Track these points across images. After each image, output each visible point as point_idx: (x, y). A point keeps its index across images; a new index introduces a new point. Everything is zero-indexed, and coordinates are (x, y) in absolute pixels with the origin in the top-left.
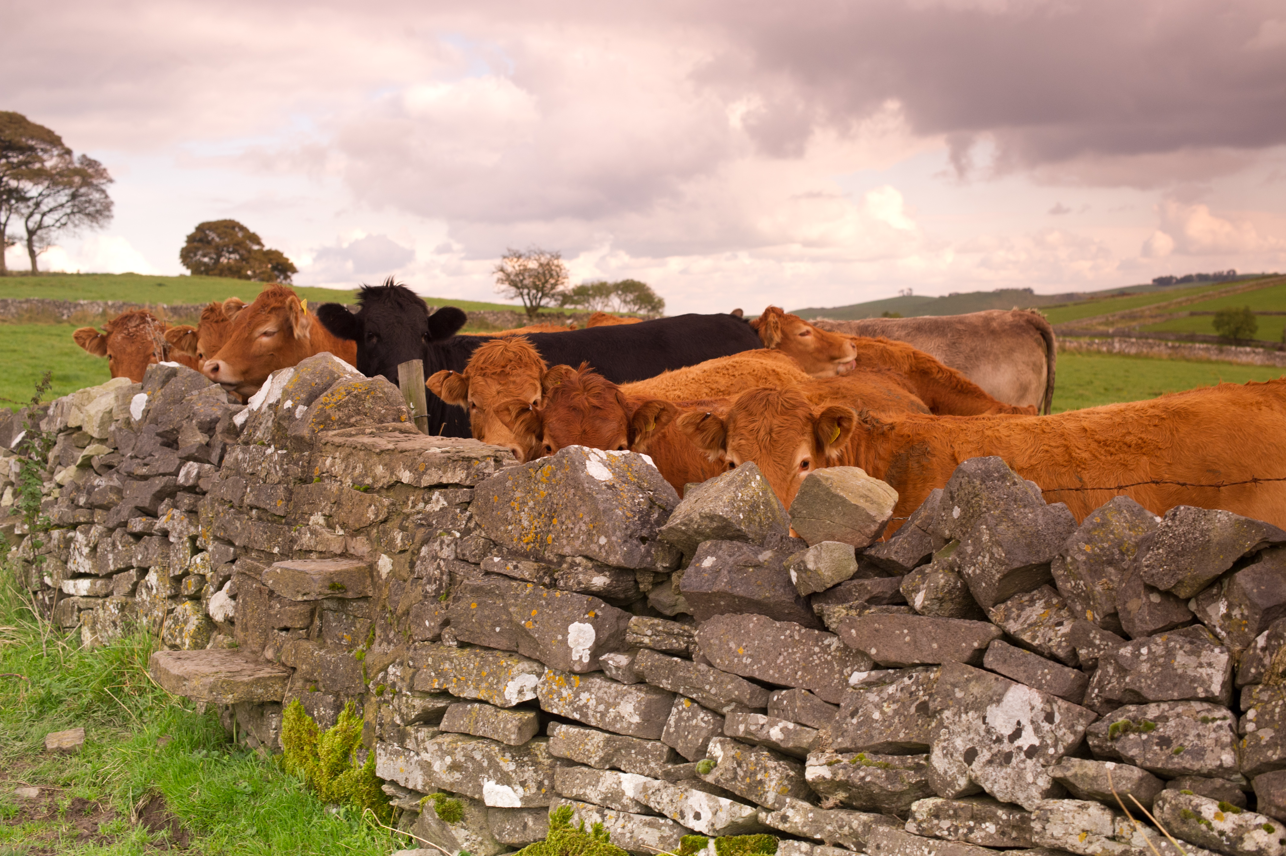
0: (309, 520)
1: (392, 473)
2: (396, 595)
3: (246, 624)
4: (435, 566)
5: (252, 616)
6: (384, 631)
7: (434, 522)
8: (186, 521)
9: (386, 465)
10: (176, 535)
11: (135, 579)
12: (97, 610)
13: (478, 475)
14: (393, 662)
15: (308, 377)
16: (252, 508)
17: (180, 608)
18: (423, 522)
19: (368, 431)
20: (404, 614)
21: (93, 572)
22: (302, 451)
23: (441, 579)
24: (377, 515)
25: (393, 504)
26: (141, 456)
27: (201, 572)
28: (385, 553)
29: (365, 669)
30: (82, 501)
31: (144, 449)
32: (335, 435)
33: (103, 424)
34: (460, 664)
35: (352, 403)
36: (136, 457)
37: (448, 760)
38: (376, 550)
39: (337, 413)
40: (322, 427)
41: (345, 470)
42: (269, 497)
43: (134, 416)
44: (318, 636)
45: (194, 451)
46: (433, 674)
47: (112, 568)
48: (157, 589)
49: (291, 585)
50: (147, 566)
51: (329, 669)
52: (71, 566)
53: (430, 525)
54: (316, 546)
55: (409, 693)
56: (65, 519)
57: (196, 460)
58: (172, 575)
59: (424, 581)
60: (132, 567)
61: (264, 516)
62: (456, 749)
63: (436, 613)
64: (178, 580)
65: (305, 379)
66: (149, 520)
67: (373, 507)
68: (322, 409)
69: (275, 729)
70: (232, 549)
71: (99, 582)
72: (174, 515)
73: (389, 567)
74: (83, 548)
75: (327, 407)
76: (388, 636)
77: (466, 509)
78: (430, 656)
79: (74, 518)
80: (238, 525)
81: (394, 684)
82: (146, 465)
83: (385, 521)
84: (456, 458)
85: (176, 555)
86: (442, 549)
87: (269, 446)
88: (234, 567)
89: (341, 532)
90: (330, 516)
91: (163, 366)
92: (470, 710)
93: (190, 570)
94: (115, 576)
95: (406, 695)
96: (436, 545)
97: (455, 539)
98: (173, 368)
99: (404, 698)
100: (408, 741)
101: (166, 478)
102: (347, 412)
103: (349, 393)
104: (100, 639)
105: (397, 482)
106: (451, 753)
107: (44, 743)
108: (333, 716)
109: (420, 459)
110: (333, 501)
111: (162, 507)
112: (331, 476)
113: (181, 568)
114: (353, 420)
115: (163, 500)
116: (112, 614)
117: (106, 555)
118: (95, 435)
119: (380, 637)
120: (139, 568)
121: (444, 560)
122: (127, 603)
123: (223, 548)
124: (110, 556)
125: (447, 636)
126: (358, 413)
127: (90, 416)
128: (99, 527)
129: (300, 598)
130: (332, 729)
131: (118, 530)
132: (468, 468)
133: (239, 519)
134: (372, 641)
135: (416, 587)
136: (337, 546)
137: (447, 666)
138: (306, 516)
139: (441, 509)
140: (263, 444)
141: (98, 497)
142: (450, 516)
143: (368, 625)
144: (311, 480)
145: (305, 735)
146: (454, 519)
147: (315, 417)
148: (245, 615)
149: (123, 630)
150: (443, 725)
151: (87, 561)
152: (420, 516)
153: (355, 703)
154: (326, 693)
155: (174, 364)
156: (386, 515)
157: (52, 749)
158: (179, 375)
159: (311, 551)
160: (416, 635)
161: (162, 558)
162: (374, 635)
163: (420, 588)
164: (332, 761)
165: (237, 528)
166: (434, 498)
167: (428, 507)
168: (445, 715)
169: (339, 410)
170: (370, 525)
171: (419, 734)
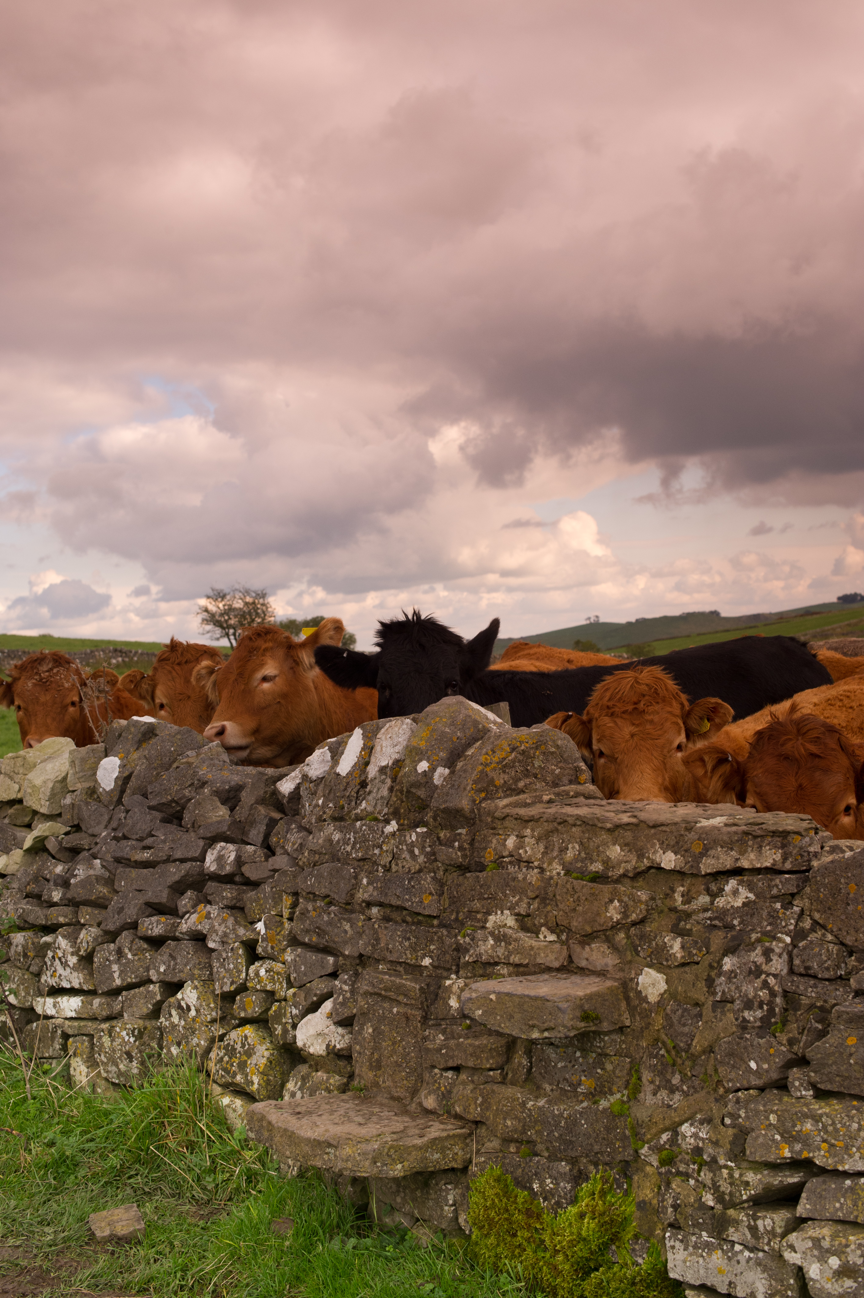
0: (486, 921)
1: (641, 856)
2: (684, 1025)
3: (379, 1061)
4: (758, 983)
5: (394, 1052)
6: (661, 1073)
7: (736, 922)
8: (231, 921)
9: (627, 845)
10: (217, 939)
11: (158, 998)
12: (101, 1037)
13: (802, 856)
14: (690, 1119)
15: (447, 730)
16: (369, 904)
17: (235, 1035)
18: (716, 922)
19: (546, 798)
20: (704, 1052)
21: (85, 988)
22: (453, 828)
23: (771, 1004)
24: (625, 915)
25: (653, 899)
26: (134, 837)
27: (268, 988)
28: (650, 966)
29: (632, 1128)
30: (57, 896)
31: (138, 827)
32: (506, 806)
33: (53, 797)
34: (833, 1123)
35: (519, 761)
36: (125, 837)
37: (834, 1262)
38: (630, 962)
39: (502, 775)
40: (483, 795)
41: (545, 853)
42: (408, 890)
43: (102, 785)
44: (526, 1080)
45: (225, 828)
46: (778, 1137)
47: (118, 982)
48: (197, 1011)
49: (517, 1016)
50: (176, 980)
51: (557, 1125)
52: (47, 979)
53: (729, 927)
54: (508, 957)
55: (729, 1163)
56: (31, 919)
57: (228, 840)
58: (218, 992)
59: (738, 1004)
60: (150, 981)
61: (396, 916)
62: (847, 1246)
63: (772, 1051)
64: (229, 998)
65: (443, 732)
66: (171, 920)
67: (616, 903)
68: (482, 772)
69: (452, 1205)
70: (331, 959)
71: (97, 1001)
72: (209, 913)
73: (663, 986)
74: (69, 957)
75: (488, 769)
76: (669, 1081)
77: (790, 903)
78: (772, 1112)
79: (47, 919)
80: (347, 927)
81: (698, 1151)
82: (149, 848)
83: (642, 921)
84: (759, 833)
85: (222, 965)
86: (768, 960)
87: (387, 822)
88: (337, 983)
89: (552, 938)
90: (528, 915)
91: (137, 721)
92: (851, 1189)
93: (249, 985)
94: (124, 993)
95: (726, 1167)
96: (756, 956)
97: (787, 945)
98: (150, 723)
99: (725, 1172)
100: (731, 1230)
101: (188, 865)
102: (513, 774)
103: (513, 749)
104: (104, 1075)
105: (650, 868)
106: (838, 1253)
107: (90, 1229)
108: (571, 1190)
109: (692, 836)
110: (531, 894)
111: (185, 902)
112: (519, 861)
113: (232, 983)
114: (521, 784)
115: (182, 894)
116: (124, 1043)
117: (109, 967)
118: (44, 810)
119: (652, 1082)
120: (160, 982)
121: (775, 976)
122: (145, 1028)
123: (313, 957)
124: (115, 967)
125: (797, 1083)
126: (527, 773)
127: (34, 786)
128: (94, 931)
129: (535, 1035)
130: (573, 1210)
131: (125, 933)
132: (783, 846)
133: (349, 920)
134: (637, 1090)
135: (723, 1013)
136: (552, 957)
137: (808, 1126)
138: (479, 916)
139: (744, 903)
140: (376, 819)
141: (80, 890)
142: (765, 914)
143: (628, 1066)
144: (482, 868)
145: (518, 1217)
146: (773, 917)
147: (475, 782)
148: (376, 1048)
149: (143, 1063)
150: (803, 1208)
151: (75, 974)
152: (709, 914)
153: (613, 1173)
154: (553, 1157)
155: (148, 719)
156: (644, 912)
157: (104, 1237)
158: (158, 732)
159: (497, 964)
160: (730, 1080)
161: (200, 969)
162: (639, 1079)
163: (731, 1016)
164: (580, 1254)
165: (346, 932)
166: (728, 888)
167: (720, 902)
168: (804, 1195)
169: (504, 772)
170: (613, 927)
171: (760, 1223)
